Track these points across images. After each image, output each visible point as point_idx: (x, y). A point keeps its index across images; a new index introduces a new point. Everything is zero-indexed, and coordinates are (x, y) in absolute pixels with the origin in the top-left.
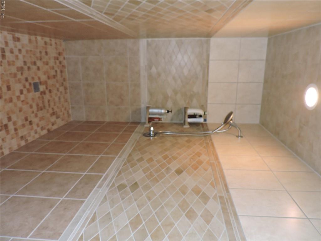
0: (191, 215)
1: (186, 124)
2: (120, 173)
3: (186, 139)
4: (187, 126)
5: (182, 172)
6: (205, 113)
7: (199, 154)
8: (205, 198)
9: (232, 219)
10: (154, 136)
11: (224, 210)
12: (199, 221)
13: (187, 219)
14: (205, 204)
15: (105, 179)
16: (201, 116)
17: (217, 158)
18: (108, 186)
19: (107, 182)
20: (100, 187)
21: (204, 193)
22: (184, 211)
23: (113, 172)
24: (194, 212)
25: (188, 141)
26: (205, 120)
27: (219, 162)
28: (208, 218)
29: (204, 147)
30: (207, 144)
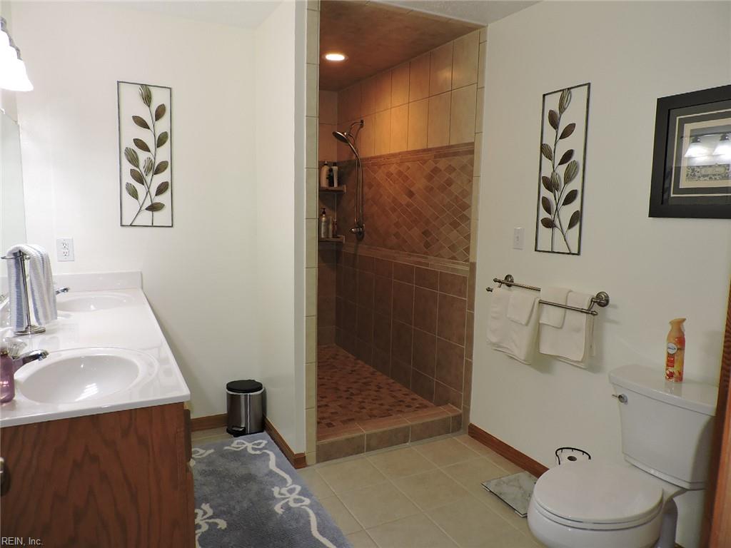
0: (449, 183)
1: (340, 188)
2: (413, 251)
3: (366, 189)
4: (344, 188)
5: (411, 191)
6: (325, 165)
7: (389, 175)
8: (435, 170)
9: (452, 150)
10: (362, 227)
11: (446, 156)
12: (453, 176)
13: (453, 186)
14: (441, 170)
15: (419, 263)
16: (331, 170)
17: (394, 155)
18: (426, 258)
19: (423, 260)
20: (427, 265)
21: (432, 171)
22: (446, 188)
23: (412, 259)
24: (447, 180)
25: (370, 186)
26: (335, 164)
27: (400, 154)
28: (451, 169)
29: (380, 168)
30: (374, 164)
